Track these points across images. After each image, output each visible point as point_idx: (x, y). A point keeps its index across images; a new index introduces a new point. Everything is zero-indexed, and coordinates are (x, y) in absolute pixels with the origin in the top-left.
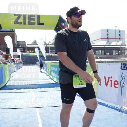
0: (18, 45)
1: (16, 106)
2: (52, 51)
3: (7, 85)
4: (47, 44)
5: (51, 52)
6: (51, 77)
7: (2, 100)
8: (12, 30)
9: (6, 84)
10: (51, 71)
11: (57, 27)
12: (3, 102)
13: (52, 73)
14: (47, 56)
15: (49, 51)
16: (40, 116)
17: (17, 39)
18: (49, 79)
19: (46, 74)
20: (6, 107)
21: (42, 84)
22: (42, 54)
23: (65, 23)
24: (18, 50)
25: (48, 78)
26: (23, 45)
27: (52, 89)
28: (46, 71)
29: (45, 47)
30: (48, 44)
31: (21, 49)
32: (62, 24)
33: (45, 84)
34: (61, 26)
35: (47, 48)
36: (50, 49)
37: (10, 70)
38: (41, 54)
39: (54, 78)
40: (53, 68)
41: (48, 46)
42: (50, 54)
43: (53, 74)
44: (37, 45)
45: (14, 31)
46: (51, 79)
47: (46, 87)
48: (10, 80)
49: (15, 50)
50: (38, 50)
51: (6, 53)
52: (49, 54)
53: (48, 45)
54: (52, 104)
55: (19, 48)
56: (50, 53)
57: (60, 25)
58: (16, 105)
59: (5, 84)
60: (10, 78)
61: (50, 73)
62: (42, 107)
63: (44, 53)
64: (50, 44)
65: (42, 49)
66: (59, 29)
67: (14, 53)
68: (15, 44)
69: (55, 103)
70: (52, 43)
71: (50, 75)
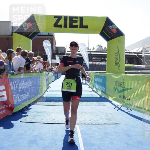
0: (57, 51)
1: (54, 120)
2: (96, 59)
3: (44, 96)
4: (90, 51)
6: (94, 89)
7: (38, 113)
8: (50, 34)
9: (43, 95)
10: (94, 83)
11: (104, 31)
12: (39, 116)
13: (96, 85)
14: (90, 65)
15: (93, 58)
16: (81, 134)
17: (56, 44)
18: (92, 91)
19: (89, 86)
20: (42, 121)
21: (84, 97)
22: (85, 62)
23: (113, 26)
24: (57, 57)
26: (63, 52)
27: (95, 103)
29: (89, 54)
30: (91, 51)
31: (60, 55)
32: (109, 27)
33: (88, 97)
34: (108, 30)
36: (94, 57)
37: (47, 80)
39: (98, 91)
40: (97, 80)
41: (91, 53)
42: (94, 63)
43: (97, 86)
44: (79, 52)
45: (53, 35)
46: (94, 91)
47: (88, 101)
48: (47, 91)
49: (53, 58)
51: (44, 60)
52: (92, 63)
53: (92, 52)
54: (95, 121)
55: (58, 54)
56: (94, 61)
58: (53, 120)
60: (48, 88)
61: (94, 85)
62: (83, 123)
63: (87, 62)
64: (94, 50)
65: (85, 56)
66: (106, 33)
67: (53, 60)
68: (54, 50)
69: (99, 120)
70: (96, 50)
71: (93, 87)
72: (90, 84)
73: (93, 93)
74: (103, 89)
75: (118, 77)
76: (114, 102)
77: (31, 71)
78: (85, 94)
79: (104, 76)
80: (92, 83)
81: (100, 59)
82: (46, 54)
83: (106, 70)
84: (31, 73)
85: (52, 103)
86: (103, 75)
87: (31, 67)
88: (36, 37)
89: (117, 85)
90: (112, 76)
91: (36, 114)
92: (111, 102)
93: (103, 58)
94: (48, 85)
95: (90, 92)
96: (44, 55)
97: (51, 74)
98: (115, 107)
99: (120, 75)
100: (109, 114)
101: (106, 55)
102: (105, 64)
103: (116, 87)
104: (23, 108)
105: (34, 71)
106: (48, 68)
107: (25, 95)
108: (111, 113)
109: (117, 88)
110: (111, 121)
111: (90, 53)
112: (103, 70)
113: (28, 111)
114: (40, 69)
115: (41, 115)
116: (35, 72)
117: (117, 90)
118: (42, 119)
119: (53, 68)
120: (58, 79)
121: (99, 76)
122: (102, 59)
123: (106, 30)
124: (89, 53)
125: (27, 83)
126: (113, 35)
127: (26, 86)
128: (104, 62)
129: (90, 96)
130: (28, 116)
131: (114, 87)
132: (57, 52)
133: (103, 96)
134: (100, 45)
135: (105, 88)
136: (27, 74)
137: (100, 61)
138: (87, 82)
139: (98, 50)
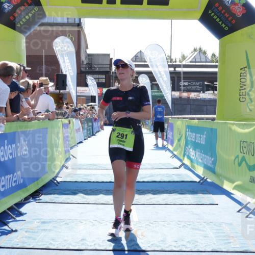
0: (89, 65)
1: (84, 242)
2: (189, 85)
3: (59, 179)
4: (174, 64)
5: (185, 88)
6: (187, 161)
7: (43, 223)
8: (73, 22)
9: (56, 177)
10: (186, 145)
11: (210, 12)
13: (191, 150)
14: (173, 100)
15: (182, 83)
17: (87, 48)
18: (180, 167)
19: (172, 152)
21: (160, 182)
22: (162, 92)
24: (90, 80)
25: (178, 166)
26: (105, 66)
27: (189, 198)
28: (172, 144)
29: (171, 73)
30: (178, 63)
31: (97, 76)
33: (169, 182)
34: (220, 8)
35: (174, 75)
36: (184, 79)
37: (66, 139)
38: (157, 94)
39: (196, 165)
40: (192, 137)
41: (177, 69)
42: (185, 95)
43: (192, 153)
44: (147, 66)
45: (79, 25)
46: (187, 167)
47: (170, 192)
48: (67, 168)
49: (81, 82)
50: (148, 81)
51: (57, 88)
52: (180, 94)
53: (179, 66)
54: (189, 242)
55: (92, 73)
56: (184, 91)
57: (217, 5)
58: (83, 240)
59: (53, 176)
60: (67, 160)
61: (185, 151)
62: (159, 249)
63: (167, 91)
64: (184, 63)
65: (161, 77)
66: (215, 17)
67: (79, 88)
68: (83, 64)
69: (199, 241)
70: (191, 62)
71: (184, 156)
72: (175, 150)
73: (183, 171)
74: (209, 160)
75: (247, 131)
76: (238, 195)
77: (26, 117)
78: (163, 175)
79: (212, 129)
80: (180, 145)
81: (200, 86)
82: (62, 72)
83: (215, 114)
84: (24, 120)
85: (80, 197)
86: (208, 125)
87: (25, 105)
88: (36, 28)
89: (245, 151)
90: (230, 129)
91: (38, 227)
92: (228, 194)
93: (208, 81)
94: (67, 151)
95: (174, 168)
96: (57, 75)
97: (76, 123)
98: (239, 207)
99: (251, 125)
100: (224, 225)
101: (216, 73)
102: (212, 97)
103: (241, 156)
104: (4, 212)
105: (32, 115)
106: (68, 108)
107: (9, 176)
108: (231, 224)
109: (243, 159)
110: (230, 243)
111: (175, 68)
112: (207, 114)
113: (18, 219)
114: (47, 111)
115: (49, 228)
116: (36, 119)
117: (244, 163)
118: (53, 240)
119: (80, 109)
120: (93, 137)
121: (198, 127)
122: (206, 83)
123: (217, 8)
124: (172, 69)
125: (14, 146)
126: (234, 22)
127: (11, 154)
128: (212, 92)
129: (176, 179)
130: (16, 231)
131: (238, 157)
132: (91, 68)
133: (208, 180)
134: (200, 49)
135: (212, 159)
136: (16, 122)
137: (199, 88)
138: (168, 143)
139: (196, 62)
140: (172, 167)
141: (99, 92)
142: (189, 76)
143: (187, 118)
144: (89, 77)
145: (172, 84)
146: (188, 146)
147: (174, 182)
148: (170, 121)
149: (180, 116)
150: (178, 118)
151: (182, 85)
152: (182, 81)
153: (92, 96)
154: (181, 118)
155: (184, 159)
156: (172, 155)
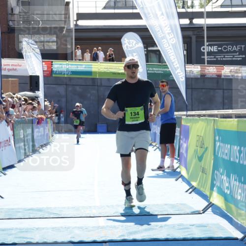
2: (220, 52)
4: (190, 10)
5: (212, 58)
6: (217, 199)
10: (216, 167)
14: (189, 81)
15: (206, 49)
18: (205, 210)
19: (188, 183)
21: (167, 240)
22: (166, 67)
25: (201, 208)
30: (197, 9)
33: (184, 240)
35: (190, 33)
36: (210, 39)
41: (196, 21)
42: (212, 70)
44: (137, 16)
50: (141, 45)
53: (200, 15)
56: (210, 63)
61: (213, 179)
63: (176, 65)
64: (209, 8)
68: (12, 13)
70: (222, 6)
71: (212, 189)
72: (193, 176)
73: (210, 218)
81: (240, 52)
95: (194, 213)
111: (191, 19)
124: (186, 21)
129: (198, 234)
137: (239, 57)
138: (180, 164)
139: (232, 6)
140: (189, 211)
141: (46, 69)
142: (218, 34)
143: (216, 116)
144: (27, 39)
145: (187, 50)
146: (218, 170)
147: (193, 239)
148: (183, 123)
149: (204, 112)
150: (199, 116)
151: (206, 51)
152: (206, 43)
153: (31, 77)
154: (204, 115)
155: (211, 194)
156: (188, 187)
